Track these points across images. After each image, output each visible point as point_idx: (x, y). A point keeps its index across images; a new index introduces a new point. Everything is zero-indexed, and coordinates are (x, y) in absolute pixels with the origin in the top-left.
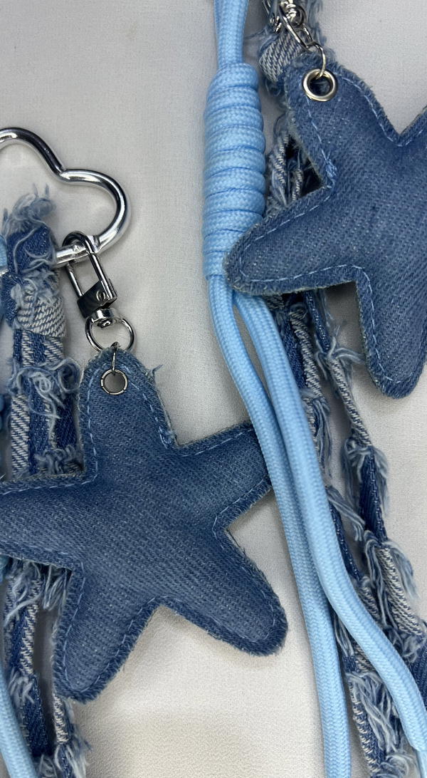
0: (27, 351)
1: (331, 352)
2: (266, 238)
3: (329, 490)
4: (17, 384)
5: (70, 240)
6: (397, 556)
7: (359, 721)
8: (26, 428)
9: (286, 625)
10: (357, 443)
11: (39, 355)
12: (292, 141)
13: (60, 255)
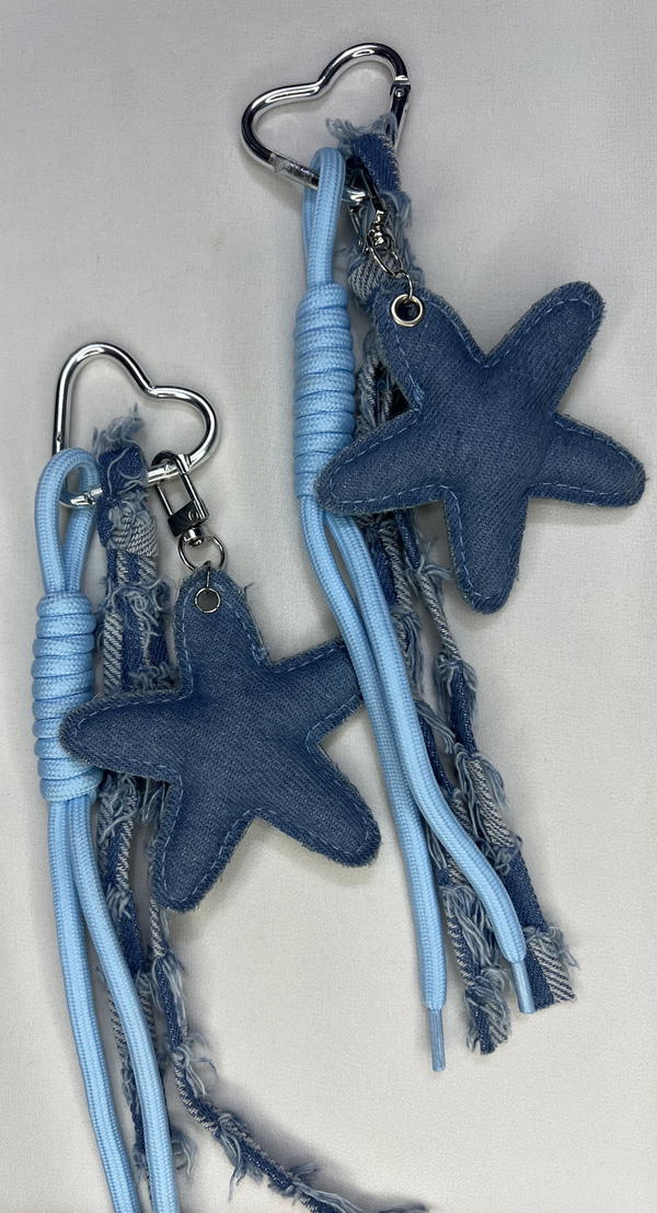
0: (122, 572)
1: (420, 569)
2: (356, 462)
3: (419, 704)
4: (112, 602)
5: (160, 459)
6: (487, 768)
7: (453, 935)
8: (119, 647)
9: (379, 837)
10: (446, 657)
11: (134, 576)
12: (380, 364)
13: (151, 474)
